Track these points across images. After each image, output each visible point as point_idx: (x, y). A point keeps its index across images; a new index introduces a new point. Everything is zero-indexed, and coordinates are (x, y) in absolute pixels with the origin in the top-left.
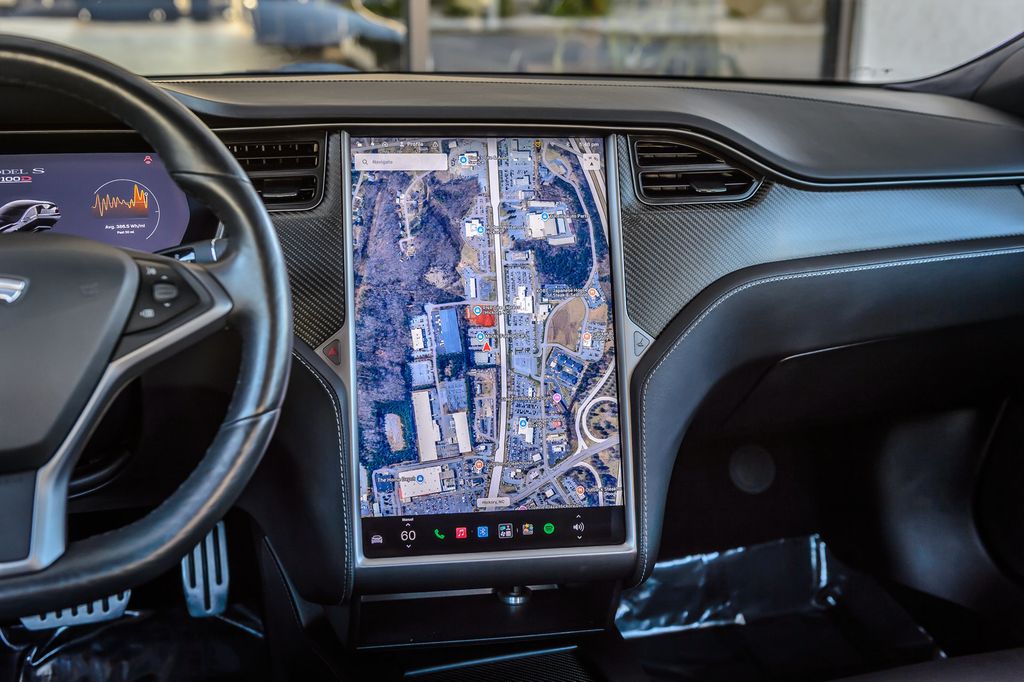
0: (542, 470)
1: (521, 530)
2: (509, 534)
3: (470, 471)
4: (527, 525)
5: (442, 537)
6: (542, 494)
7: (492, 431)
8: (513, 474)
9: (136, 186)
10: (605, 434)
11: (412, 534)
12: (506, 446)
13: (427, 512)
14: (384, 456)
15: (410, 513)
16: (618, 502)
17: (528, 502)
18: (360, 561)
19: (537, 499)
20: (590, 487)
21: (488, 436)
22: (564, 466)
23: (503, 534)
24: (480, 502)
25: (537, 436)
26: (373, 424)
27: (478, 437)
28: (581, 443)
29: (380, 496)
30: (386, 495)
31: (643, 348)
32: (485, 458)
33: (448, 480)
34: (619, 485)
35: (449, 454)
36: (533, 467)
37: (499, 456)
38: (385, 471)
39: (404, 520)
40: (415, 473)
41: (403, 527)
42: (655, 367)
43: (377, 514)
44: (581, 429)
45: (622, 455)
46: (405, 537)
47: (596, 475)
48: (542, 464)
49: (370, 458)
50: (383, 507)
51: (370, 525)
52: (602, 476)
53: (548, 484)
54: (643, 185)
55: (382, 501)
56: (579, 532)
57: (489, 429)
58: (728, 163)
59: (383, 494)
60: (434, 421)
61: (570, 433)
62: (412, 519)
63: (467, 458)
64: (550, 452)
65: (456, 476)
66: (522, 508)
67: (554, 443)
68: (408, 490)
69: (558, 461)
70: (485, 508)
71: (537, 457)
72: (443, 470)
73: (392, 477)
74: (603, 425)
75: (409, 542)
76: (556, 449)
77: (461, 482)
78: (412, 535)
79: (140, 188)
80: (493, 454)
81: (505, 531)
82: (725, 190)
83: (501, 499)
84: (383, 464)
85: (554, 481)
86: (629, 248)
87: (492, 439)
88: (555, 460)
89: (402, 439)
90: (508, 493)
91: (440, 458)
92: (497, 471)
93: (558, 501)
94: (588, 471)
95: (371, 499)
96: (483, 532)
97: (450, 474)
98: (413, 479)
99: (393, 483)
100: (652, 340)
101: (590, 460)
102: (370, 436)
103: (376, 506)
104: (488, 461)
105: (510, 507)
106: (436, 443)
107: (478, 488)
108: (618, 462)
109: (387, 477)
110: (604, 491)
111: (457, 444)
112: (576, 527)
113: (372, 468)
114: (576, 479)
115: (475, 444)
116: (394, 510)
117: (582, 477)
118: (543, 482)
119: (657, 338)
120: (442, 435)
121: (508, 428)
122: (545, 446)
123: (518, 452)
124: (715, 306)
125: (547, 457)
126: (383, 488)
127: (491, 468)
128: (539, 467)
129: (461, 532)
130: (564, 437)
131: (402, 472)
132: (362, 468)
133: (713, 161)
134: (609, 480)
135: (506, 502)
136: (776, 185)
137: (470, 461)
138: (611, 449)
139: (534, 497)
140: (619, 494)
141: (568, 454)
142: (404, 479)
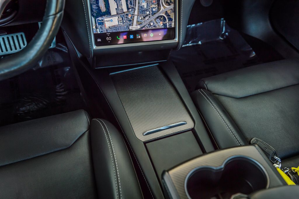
0: (150, 17)
1: (143, 36)
3: (127, 18)
4: (145, 34)
5: (119, 39)
6: (149, 24)
7: (134, 5)
8: (141, 18)
10: (169, 5)
12: (138, 9)
13: (114, 31)
14: (99, 14)
15: (109, 32)
16: (173, 26)
17: (145, 27)
18: (95, 47)
19: (148, 26)
20: (164, 22)
21: (132, 6)
22: (156, 15)
23: (138, 37)
24: (131, 28)
25: (148, 6)
26: (95, 3)
27: (129, 6)
28: (162, 8)
29: (99, 27)
30: (101, 26)
32: (132, 13)
33: (120, 21)
34: (173, 21)
35: (120, 13)
36: (147, 16)
37: (136, 13)
38: (100, 18)
39: (107, 34)
40: (110, 19)
41: (107, 36)
43: (99, 32)
44: (162, 3)
45: (175, 12)
47: (166, 17)
48: (150, 15)
49: (95, 14)
50: (100, 30)
51: (97, 36)
52: (168, 18)
53: (151, 21)
55: (100, 28)
56: (160, 36)
57: (133, 4)
59: (100, 26)
60: (115, 1)
61: (159, 4)
62: (110, 34)
63: (126, 13)
64: (152, 11)
65: (123, 19)
66: (143, 29)
67: (153, 8)
68: (108, 25)
69: (155, 14)
70: (132, 29)
71: (148, 13)
72: (119, 18)
73: (103, 20)
74: (169, 1)
75: (109, 40)
76: (154, 10)
77: (124, 21)
78: (110, 39)
80: (134, 12)
81: (138, 36)
83: (137, 26)
84: (99, 16)
85: (153, 20)
87: (134, 7)
88: (154, 13)
89: (105, 8)
90: (139, 24)
91: (117, 14)
92: (136, 17)
93: (154, 26)
94: (164, 17)
95: (97, 28)
96: (132, 37)
97: (121, 19)
98: (109, 21)
99: (103, 22)
101: (165, 13)
102: (94, 7)
103: (98, 30)
104: (133, 14)
105: (140, 29)
106: (116, 9)
107: (130, 23)
108: (173, 13)
109: (101, 20)
110: (169, 23)
111: (123, 9)
113: (96, 17)
114: (160, 19)
115: (128, 9)
116: (104, 31)
117: (162, 19)
118: (150, 21)
120: (118, 6)
121: (139, 3)
122: (151, 9)
123: (142, 11)
125: (151, 12)
126: (100, 24)
127: (134, 16)
128: (149, 16)
129: (125, 37)
130: (157, 6)
131: (106, 19)
132: (92, 18)
134: (170, 19)
135: (139, 27)
137: (127, 15)
138: (171, 9)
139: (147, 25)
140: (173, 24)
141: (158, 11)
142: (106, 21)
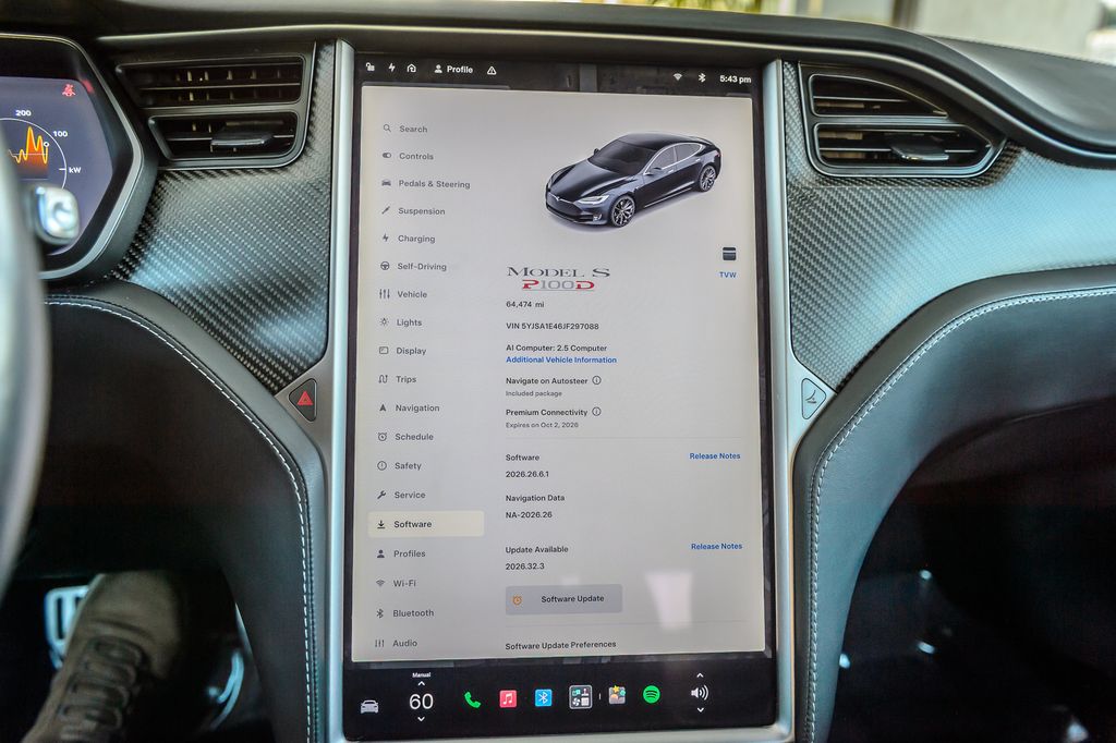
1: (606, 696)
2: (586, 702)
4: (616, 689)
5: (477, 705)
9: (30, 130)
11: (428, 698)
23: (576, 702)
31: (815, 406)
39: (414, 675)
41: (413, 687)
42: (837, 440)
46: (415, 704)
54: (820, 146)
56: (699, 701)
58: (951, 117)
62: (428, 675)
75: (421, 712)
78: (428, 704)
79: (37, 133)
81: (580, 697)
82: (946, 158)
86: (796, 242)
96: (544, 698)
100: (830, 393)
112: (695, 693)
119: (839, 390)
124: (935, 341)
129: (508, 698)
133: (927, 111)
136: (1025, 153)
